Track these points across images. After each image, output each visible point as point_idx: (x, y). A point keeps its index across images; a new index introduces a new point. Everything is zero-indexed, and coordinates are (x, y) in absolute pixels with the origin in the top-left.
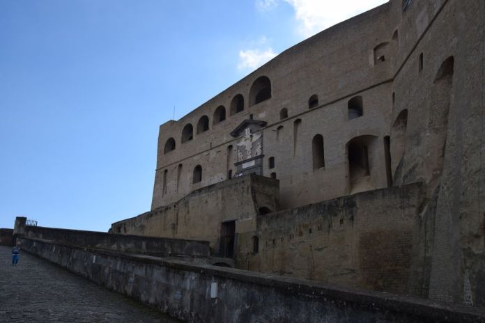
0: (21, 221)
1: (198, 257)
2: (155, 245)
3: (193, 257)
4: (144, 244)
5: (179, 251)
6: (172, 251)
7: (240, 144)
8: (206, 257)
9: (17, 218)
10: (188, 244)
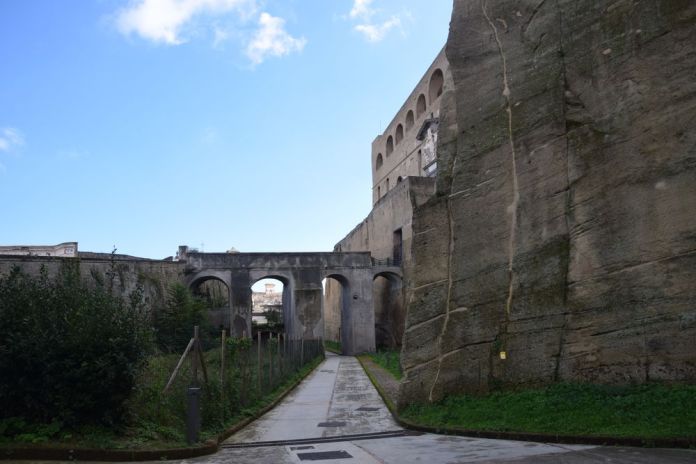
0: (183, 248)
1: (358, 268)
2: (310, 259)
3: (353, 268)
4: (298, 260)
5: (337, 264)
6: (329, 264)
7: (426, 148)
8: (367, 267)
9: (180, 247)
10: (347, 256)
